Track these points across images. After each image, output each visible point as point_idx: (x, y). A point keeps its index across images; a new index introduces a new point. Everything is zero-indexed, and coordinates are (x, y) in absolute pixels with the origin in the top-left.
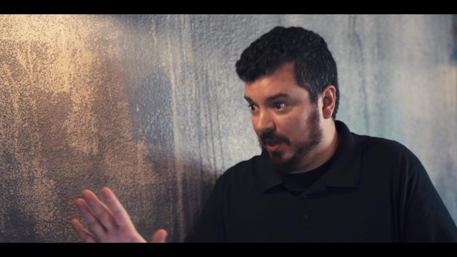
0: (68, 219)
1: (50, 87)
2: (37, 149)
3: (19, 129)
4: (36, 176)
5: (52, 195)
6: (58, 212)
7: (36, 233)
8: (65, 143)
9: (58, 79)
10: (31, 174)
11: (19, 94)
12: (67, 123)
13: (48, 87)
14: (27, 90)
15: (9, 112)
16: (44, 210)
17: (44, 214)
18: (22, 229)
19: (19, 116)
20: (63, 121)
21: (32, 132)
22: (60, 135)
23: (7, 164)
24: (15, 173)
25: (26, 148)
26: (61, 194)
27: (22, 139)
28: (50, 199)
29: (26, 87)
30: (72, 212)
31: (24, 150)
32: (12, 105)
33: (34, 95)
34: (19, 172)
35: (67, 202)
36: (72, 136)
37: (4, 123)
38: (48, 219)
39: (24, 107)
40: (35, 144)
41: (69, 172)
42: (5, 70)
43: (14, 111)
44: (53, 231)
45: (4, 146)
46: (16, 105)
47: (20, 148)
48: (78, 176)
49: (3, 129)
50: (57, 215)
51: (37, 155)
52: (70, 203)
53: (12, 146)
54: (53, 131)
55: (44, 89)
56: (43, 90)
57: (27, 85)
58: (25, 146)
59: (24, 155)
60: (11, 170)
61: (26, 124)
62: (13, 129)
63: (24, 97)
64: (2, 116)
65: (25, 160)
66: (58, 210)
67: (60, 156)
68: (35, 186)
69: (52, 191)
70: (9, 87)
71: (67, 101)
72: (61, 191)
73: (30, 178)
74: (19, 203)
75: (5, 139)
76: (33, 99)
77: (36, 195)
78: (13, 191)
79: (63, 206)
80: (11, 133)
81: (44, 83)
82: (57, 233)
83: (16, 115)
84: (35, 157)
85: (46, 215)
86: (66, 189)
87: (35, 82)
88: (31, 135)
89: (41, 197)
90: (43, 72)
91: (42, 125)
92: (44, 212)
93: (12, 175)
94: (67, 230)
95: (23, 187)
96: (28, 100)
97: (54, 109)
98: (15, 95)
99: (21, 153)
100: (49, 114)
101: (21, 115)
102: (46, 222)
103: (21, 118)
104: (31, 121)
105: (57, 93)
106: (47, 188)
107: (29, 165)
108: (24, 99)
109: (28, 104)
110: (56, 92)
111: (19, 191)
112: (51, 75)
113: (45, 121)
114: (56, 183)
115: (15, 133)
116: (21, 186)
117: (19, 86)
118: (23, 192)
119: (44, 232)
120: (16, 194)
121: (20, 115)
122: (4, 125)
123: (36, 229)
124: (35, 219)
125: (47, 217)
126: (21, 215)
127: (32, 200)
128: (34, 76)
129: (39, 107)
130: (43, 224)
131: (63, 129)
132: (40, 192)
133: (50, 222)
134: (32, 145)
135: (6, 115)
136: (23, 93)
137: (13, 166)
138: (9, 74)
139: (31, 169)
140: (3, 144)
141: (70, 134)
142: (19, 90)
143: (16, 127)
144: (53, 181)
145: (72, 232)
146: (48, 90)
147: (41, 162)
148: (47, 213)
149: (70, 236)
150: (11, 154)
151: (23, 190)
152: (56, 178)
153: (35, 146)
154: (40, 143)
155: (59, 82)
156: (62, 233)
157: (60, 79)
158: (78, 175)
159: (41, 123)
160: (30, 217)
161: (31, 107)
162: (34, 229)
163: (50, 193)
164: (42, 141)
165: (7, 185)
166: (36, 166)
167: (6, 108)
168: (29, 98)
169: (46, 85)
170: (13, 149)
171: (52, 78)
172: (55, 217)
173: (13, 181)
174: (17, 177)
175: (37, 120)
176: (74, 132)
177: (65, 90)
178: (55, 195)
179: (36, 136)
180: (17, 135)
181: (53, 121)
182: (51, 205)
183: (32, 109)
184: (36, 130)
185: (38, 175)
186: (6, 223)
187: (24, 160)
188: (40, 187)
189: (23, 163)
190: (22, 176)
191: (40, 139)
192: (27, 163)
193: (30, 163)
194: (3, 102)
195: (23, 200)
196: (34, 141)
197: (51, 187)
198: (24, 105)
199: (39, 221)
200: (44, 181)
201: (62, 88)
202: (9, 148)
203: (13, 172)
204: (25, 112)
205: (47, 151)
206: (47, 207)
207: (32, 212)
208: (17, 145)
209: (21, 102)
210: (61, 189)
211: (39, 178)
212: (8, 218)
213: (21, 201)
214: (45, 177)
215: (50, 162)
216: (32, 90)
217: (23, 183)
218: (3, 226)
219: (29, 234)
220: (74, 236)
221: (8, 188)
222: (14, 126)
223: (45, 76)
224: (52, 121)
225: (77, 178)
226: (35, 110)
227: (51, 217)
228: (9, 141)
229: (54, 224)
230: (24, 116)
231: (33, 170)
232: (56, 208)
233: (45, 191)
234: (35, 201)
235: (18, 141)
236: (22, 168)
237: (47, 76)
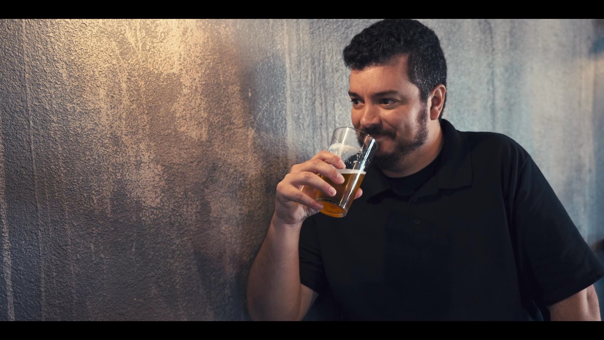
0: (175, 206)
1: (159, 67)
2: (144, 132)
3: (127, 110)
4: (143, 161)
5: (159, 181)
6: (165, 198)
7: (142, 219)
8: (173, 127)
9: (168, 59)
10: (138, 158)
11: (127, 74)
12: (176, 107)
13: (157, 67)
14: (135, 70)
15: (117, 92)
16: (151, 196)
17: (150, 200)
18: (128, 214)
19: (127, 97)
20: (172, 104)
21: (140, 115)
22: (168, 119)
23: (113, 147)
24: (123, 156)
25: (133, 131)
26: (169, 180)
27: (130, 121)
28: (157, 185)
29: (134, 66)
30: (180, 200)
31: (131, 132)
32: (120, 85)
33: (142, 75)
34: (126, 155)
35: (174, 189)
36: (181, 120)
37: (111, 104)
38: (155, 205)
39: (131, 87)
40: (143, 127)
41: (177, 157)
42: (113, 47)
43: (122, 92)
44: (160, 217)
45: (112, 127)
46: (124, 85)
47: (127, 131)
48: (186, 163)
49: (110, 110)
50: (164, 202)
51: (144, 138)
52: (178, 190)
53: (119, 128)
54: (161, 114)
55: (153, 69)
56: (151, 70)
57: (135, 64)
58: (132, 129)
59: (131, 138)
60: (118, 153)
61: (134, 106)
62: (120, 110)
63: (132, 77)
64: (110, 97)
65: (133, 143)
66: (165, 196)
67: (168, 141)
68: (142, 171)
69: (159, 177)
70: (117, 66)
71: (176, 83)
72: (168, 177)
73: (138, 162)
74: (126, 188)
75: (113, 120)
76: (142, 80)
77: (143, 180)
78: (120, 175)
79: (170, 193)
80: (119, 115)
81: (153, 63)
82: (164, 220)
83: (124, 96)
84: (143, 141)
85: (153, 202)
86: (173, 175)
87: (143, 61)
88: (139, 117)
89: (148, 182)
90: (152, 51)
91: (150, 107)
92: (151, 198)
93: (119, 158)
94: (174, 218)
95: (130, 172)
96: (136, 81)
97: (163, 91)
98: (123, 75)
99: (128, 136)
100: (157, 96)
101: (129, 96)
102: (153, 208)
103: (129, 99)
104: (139, 103)
105: (167, 74)
106: (154, 174)
107: (137, 148)
108: (133, 79)
109: (136, 84)
110: (165, 73)
111: (126, 175)
112: (161, 54)
113: (153, 103)
114: (164, 169)
115: (123, 114)
116: (128, 170)
117: (128, 65)
118: (130, 177)
119: (150, 218)
120: (123, 178)
121: (127, 95)
122: (111, 106)
123: (143, 215)
124: (141, 205)
125: (154, 203)
126: (128, 200)
127: (139, 186)
128: (143, 55)
129: (147, 88)
130: (149, 210)
131: (172, 113)
132: (148, 177)
133: (157, 209)
134: (140, 128)
135: (114, 96)
136: (131, 72)
137: (120, 149)
138: (118, 52)
139: (138, 153)
140: (111, 126)
141: (179, 118)
142: (127, 70)
143: (124, 108)
144: (160, 166)
145: (179, 220)
146: (157, 71)
147: (149, 146)
148: (154, 199)
149: (177, 224)
150: (118, 136)
151: (130, 174)
152: (164, 164)
153: (143, 130)
154: (148, 126)
155: (169, 62)
156: (168, 221)
157: (170, 59)
158: (187, 161)
159: (150, 106)
160: (136, 202)
161: (139, 88)
162: (141, 215)
163: (157, 178)
164: (150, 124)
165: (114, 168)
166: (143, 150)
167: (114, 88)
168: (137, 78)
169: (155, 65)
170: (121, 132)
171: (161, 57)
172: (162, 204)
173: (119, 164)
174: (124, 161)
175: (145, 102)
176: (183, 116)
177: (174, 71)
178: (163, 181)
179: (144, 118)
180: (124, 117)
181: (162, 103)
182: (159, 191)
183: (140, 90)
184: (144, 112)
185: (145, 159)
186: (113, 207)
187: (131, 143)
188: (147, 172)
189: (130, 147)
190: (129, 160)
191: (148, 122)
192: (134, 146)
193: (137, 146)
194: (111, 82)
195: (130, 184)
196: (142, 123)
197: (158, 173)
198: (132, 86)
199: (146, 206)
200: (151, 166)
201: (172, 69)
202: (116, 130)
203: (120, 155)
204: (134, 93)
205: (155, 135)
206: (154, 193)
207: (139, 197)
208: (125, 128)
209: (129, 82)
210: (168, 175)
211: (147, 162)
212: (115, 202)
213: (128, 185)
214: (152, 162)
215: (158, 147)
216: (141, 70)
217: (130, 167)
218: (110, 210)
219: (135, 220)
220: (181, 224)
221: (114, 172)
222: (122, 107)
223: (154, 56)
224: (160, 103)
225: (185, 164)
226: (143, 91)
227: (158, 204)
228: (116, 123)
229: (161, 211)
230: (132, 97)
231: (140, 155)
232: (163, 194)
233: (152, 176)
234: (142, 187)
235: (126, 123)
236: (129, 152)
237: (156, 55)
